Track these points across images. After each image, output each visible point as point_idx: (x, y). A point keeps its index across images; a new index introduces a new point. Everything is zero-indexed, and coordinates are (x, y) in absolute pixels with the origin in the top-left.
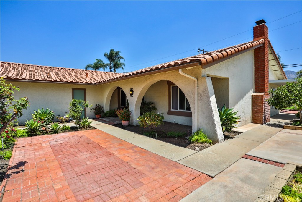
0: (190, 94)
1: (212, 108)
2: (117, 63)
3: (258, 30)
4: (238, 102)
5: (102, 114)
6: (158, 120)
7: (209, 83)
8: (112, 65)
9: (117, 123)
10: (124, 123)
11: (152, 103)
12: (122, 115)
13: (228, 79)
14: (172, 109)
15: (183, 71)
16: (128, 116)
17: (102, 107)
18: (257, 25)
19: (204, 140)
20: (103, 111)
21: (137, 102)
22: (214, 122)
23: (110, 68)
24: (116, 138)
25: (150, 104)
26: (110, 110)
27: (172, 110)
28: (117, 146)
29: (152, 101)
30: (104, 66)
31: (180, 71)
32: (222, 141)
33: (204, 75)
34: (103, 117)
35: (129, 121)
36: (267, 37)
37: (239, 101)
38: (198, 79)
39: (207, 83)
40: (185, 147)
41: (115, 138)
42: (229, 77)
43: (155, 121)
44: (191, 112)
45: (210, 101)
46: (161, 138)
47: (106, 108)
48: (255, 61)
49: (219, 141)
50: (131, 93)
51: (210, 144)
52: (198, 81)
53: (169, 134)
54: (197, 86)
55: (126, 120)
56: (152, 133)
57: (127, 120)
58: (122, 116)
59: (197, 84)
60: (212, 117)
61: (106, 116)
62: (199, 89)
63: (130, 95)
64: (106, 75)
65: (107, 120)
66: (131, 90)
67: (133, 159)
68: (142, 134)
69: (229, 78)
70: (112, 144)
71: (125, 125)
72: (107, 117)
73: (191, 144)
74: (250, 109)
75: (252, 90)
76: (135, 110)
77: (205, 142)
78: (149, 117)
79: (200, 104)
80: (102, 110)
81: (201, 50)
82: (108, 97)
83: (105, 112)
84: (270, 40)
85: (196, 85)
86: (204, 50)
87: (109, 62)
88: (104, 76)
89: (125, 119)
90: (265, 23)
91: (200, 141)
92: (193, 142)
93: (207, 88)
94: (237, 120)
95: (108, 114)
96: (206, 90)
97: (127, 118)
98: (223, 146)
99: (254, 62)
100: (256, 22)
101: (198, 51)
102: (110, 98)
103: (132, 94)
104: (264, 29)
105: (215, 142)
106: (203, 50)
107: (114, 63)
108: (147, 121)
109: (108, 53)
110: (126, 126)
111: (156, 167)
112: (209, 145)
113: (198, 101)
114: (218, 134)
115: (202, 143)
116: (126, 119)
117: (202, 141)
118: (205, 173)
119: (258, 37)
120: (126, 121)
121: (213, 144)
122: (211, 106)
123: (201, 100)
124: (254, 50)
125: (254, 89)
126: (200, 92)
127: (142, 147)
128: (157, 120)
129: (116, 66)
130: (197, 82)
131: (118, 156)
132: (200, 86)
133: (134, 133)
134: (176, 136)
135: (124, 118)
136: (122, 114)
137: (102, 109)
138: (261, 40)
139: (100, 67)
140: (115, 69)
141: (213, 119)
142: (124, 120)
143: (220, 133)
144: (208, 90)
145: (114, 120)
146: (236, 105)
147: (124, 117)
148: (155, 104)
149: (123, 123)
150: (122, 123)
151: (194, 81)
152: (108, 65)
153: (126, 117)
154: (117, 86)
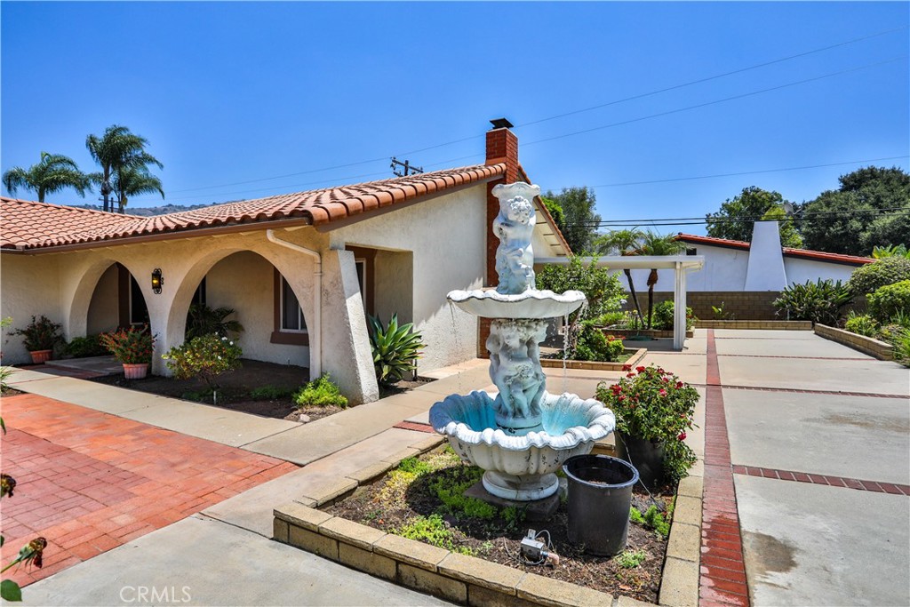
0: (304, 290)
1: (349, 324)
2: (131, 175)
3: (495, 141)
4: (439, 308)
5: (58, 349)
6: (222, 356)
7: (347, 264)
8: (112, 179)
9: (108, 373)
10: (131, 370)
11: (231, 312)
12: (121, 347)
13: (410, 254)
14: (285, 327)
15: (275, 235)
16: (143, 350)
17: (58, 326)
18: (494, 128)
19: (327, 397)
20: (62, 339)
21: (172, 309)
22: (354, 355)
23: (105, 192)
24: (93, 411)
25: (222, 313)
26: (88, 336)
27: (282, 330)
28: (88, 430)
29: (229, 305)
30: (81, 184)
31: (270, 235)
32: (373, 399)
33: (336, 244)
34: (61, 359)
35: (147, 365)
36: (514, 158)
37: (442, 308)
38: (320, 255)
39: (341, 264)
40: (282, 418)
41: (86, 413)
42: (411, 250)
43: (212, 358)
44: (308, 335)
45: (346, 307)
46: (232, 402)
47: (74, 327)
48: (488, 212)
49: (364, 398)
50: (155, 282)
51: (343, 406)
52: (321, 258)
53: (258, 392)
54: (319, 271)
55: (135, 363)
56: (209, 391)
57: (141, 363)
58: (121, 350)
59: (319, 265)
60: (350, 345)
61: (70, 353)
62: (324, 278)
63: (153, 288)
64: (77, 219)
65: (72, 367)
66: (157, 275)
67: (127, 454)
68: (179, 397)
69: (412, 252)
70: (74, 427)
71: (135, 377)
72: (77, 356)
73: (297, 410)
74: (476, 324)
75: (479, 280)
76: (169, 332)
77: (333, 404)
78: (198, 348)
79: (325, 315)
80: (58, 334)
81: (399, 163)
82: (79, 293)
83: (69, 340)
84: (522, 167)
85: (318, 268)
86: (409, 165)
87: (101, 170)
88: (67, 225)
89: (133, 360)
90: (509, 125)
91: (318, 401)
92: (301, 405)
93: (341, 277)
94: (418, 350)
95: (79, 346)
96: (337, 281)
97: (141, 354)
98: (375, 409)
99: (486, 215)
100: (491, 122)
101: (392, 166)
102: (90, 298)
103: (160, 287)
104: (505, 139)
105: (355, 401)
106: (407, 162)
107: (120, 174)
108: (189, 360)
109: (100, 136)
110: (137, 379)
111: (182, 463)
112: (339, 409)
113: (321, 307)
114: (362, 383)
115: (322, 405)
116: (138, 358)
117: (322, 400)
118: (290, 460)
119: (495, 157)
120: (137, 365)
121: (351, 405)
122: (348, 318)
123: (328, 304)
124: (486, 187)
125: (486, 277)
126: (327, 285)
127: (164, 427)
128: (219, 358)
129: (129, 185)
130: (319, 262)
131: (84, 451)
132: (325, 271)
133: (153, 396)
134: (274, 396)
135: (132, 355)
136: (125, 345)
137: (58, 332)
138: (500, 166)
139: (66, 182)
140: (123, 195)
141: (351, 349)
142: (131, 363)
143: (368, 381)
144: (341, 282)
145: (101, 366)
146: (433, 317)
147: (130, 352)
148: (237, 313)
149: (126, 371)
150: (123, 373)
151: (313, 259)
152: (95, 177)
153: (137, 354)
154: (111, 261)
